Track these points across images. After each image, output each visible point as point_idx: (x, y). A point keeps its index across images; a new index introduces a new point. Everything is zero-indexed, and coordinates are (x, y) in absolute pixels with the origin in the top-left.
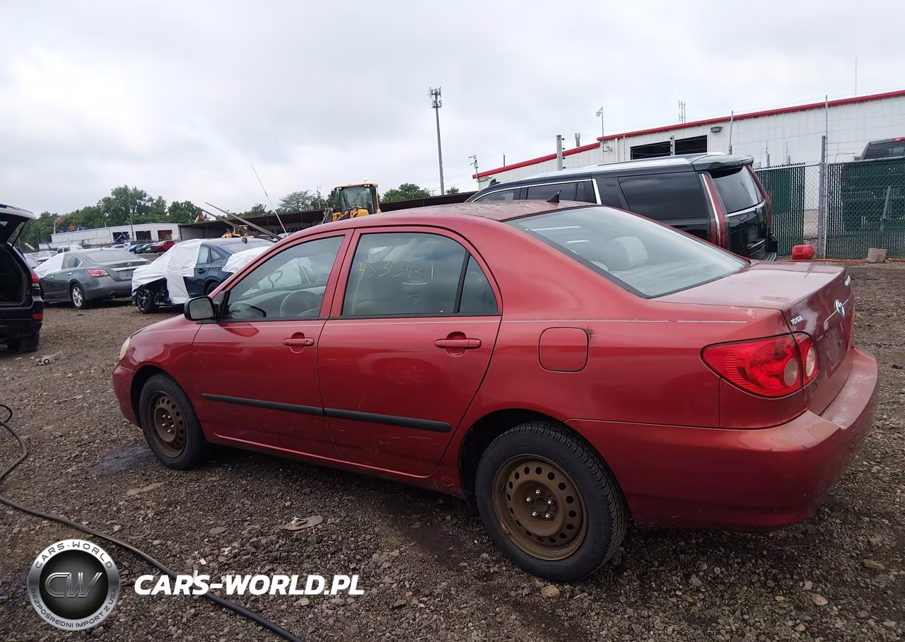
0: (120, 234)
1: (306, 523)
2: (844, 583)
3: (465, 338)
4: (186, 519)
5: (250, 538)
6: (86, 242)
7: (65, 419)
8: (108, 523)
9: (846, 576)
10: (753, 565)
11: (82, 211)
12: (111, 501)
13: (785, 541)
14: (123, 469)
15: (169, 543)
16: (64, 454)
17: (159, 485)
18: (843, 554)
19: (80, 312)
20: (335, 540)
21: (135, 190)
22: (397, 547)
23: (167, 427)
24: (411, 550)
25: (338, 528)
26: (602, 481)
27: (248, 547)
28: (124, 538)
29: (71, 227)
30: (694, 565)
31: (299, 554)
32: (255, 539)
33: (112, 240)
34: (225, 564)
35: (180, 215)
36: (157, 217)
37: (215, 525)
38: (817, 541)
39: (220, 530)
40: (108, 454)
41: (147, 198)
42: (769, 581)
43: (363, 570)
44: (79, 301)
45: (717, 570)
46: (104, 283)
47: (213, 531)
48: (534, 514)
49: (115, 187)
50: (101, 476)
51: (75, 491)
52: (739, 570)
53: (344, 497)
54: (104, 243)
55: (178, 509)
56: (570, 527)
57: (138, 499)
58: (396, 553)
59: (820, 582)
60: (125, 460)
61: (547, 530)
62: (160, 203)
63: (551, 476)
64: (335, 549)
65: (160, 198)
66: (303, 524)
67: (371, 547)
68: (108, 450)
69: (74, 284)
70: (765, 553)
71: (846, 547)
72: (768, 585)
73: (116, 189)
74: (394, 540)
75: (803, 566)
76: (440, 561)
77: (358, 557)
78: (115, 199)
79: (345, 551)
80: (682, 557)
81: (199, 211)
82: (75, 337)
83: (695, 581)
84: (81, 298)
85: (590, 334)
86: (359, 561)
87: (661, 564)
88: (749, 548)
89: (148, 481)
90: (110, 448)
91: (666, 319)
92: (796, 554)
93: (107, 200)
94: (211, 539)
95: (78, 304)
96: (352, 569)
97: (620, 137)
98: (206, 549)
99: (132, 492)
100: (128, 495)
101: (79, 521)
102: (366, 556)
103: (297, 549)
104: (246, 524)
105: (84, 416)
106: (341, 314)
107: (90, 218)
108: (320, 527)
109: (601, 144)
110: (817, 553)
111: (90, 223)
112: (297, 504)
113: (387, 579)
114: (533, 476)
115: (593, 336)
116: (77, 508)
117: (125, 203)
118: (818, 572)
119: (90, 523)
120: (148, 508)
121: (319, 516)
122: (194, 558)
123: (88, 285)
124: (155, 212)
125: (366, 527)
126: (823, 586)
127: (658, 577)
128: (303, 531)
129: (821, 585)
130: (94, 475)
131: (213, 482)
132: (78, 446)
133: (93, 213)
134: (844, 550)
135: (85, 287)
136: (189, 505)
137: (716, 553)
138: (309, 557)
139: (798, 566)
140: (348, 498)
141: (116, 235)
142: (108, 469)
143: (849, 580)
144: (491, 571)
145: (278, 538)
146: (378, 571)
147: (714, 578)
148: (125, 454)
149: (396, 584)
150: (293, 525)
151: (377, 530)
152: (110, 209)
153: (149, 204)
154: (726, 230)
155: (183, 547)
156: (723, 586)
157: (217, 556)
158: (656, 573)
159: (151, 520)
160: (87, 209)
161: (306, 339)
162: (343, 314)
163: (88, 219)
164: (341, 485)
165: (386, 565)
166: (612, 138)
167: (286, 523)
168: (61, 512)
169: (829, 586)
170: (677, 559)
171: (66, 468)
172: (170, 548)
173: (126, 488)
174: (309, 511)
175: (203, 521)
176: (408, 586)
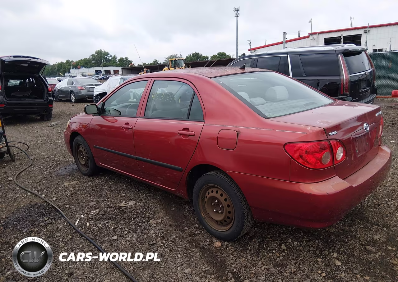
0: (98, 70)
1: (128, 204)
2: (353, 256)
3: (189, 131)
4: (82, 197)
5: (104, 208)
6: (84, 73)
7: (51, 150)
8: (52, 196)
9: (355, 253)
10: (314, 242)
11: (83, 60)
12: (57, 187)
13: (333, 233)
14: (66, 174)
15: (72, 207)
16: (46, 165)
17: (77, 182)
18: (358, 242)
19: (74, 104)
20: (137, 212)
21: (105, 51)
22: (161, 218)
23: (83, 158)
24: (167, 220)
25: (140, 207)
26: (241, 200)
27: (102, 212)
28: (56, 203)
29: (78, 67)
30: (286, 240)
31: (120, 217)
32: (106, 209)
33: (94, 73)
34: (90, 218)
35: (123, 63)
36: (114, 64)
37: (93, 201)
38: (348, 235)
39: (93, 203)
40: (63, 167)
41: (109, 55)
42: (317, 251)
43: (144, 227)
44: (74, 100)
45: (296, 243)
46: (84, 92)
47: (91, 204)
48: (214, 211)
49: (96, 50)
50: (57, 176)
51: (45, 181)
52: (306, 244)
53: (147, 194)
54: (91, 74)
55: (81, 193)
56: (228, 218)
57: (67, 187)
58: (160, 221)
59: (342, 254)
60: (68, 169)
61: (219, 218)
62: (115, 58)
63: (222, 195)
64: (136, 217)
65: (115, 55)
66: (126, 204)
67: (151, 217)
68: (63, 165)
69: (71, 92)
70: (321, 237)
71: (361, 239)
72: (316, 253)
73: (97, 51)
74: (161, 215)
75: (337, 246)
76: (177, 226)
77: (144, 221)
78: (96, 55)
79: (140, 217)
80: (282, 235)
81: (131, 62)
82: (68, 115)
83: (283, 247)
84: (74, 98)
85: (239, 133)
86: (144, 222)
87: (271, 237)
88: (315, 235)
89: (73, 180)
90: (64, 164)
91: (271, 129)
92: (336, 240)
93: (93, 56)
94: (89, 207)
95: (73, 101)
96: (140, 226)
97: (320, 33)
98: (85, 211)
99: (66, 184)
100: (64, 185)
101: (41, 195)
102: (147, 220)
103: (121, 215)
104: (105, 202)
105: (59, 150)
106: (144, 116)
107: (86, 63)
108: (133, 206)
109: (310, 36)
110: (346, 240)
111: (86, 65)
112: (128, 195)
113: (152, 232)
114: (214, 194)
115: (240, 134)
116: (43, 189)
117: (100, 57)
118: (342, 249)
119: (46, 195)
120: (70, 191)
121: (134, 201)
122: (80, 214)
123: (77, 93)
124: (112, 62)
125: (151, 208)
126: (343, 256)
127: (268, 243)
128: (126, 207)
129: (341, 255)
130: (54, 176)
131: (98, 182)
132: (52, 163)
133: (87, 61)
134: (360, 240)
135: (76, 94)
136: (86, 191)
137: (298, 235)
138: (124, 219)
139: (334, 245)
140: (150, 195)
141: (96, 71)
142: (60, 173)
143: (356, 255)
144: (197, 233)
145: (115, 209)
146: (150, 227)
147: (293, 247)
148: (69, 168)
149: (155, 234)
150: (123, 204)
151: (156, 209)
152: (94, 60)
153: (110, 58)
154: (348, 82)
155: (77, 209)
156: (295, 251)
157: (89, 215)
158: (267, 241)
159: (69, 197)
160: (85, 59)
161: (130, 126)
162: (145, 116)
163: (85, 64)
164: (148, 189)
165: (154, 225)
166: (315, 34)
167: (120, 203)
168: (36, 190)
169: (345, 256)
170: (279, 236)
171: (45, 172)
172: (72, 209)
173: (64, 182)
174: (131, 199)
175: (88, 199)
176: (160, 235)
